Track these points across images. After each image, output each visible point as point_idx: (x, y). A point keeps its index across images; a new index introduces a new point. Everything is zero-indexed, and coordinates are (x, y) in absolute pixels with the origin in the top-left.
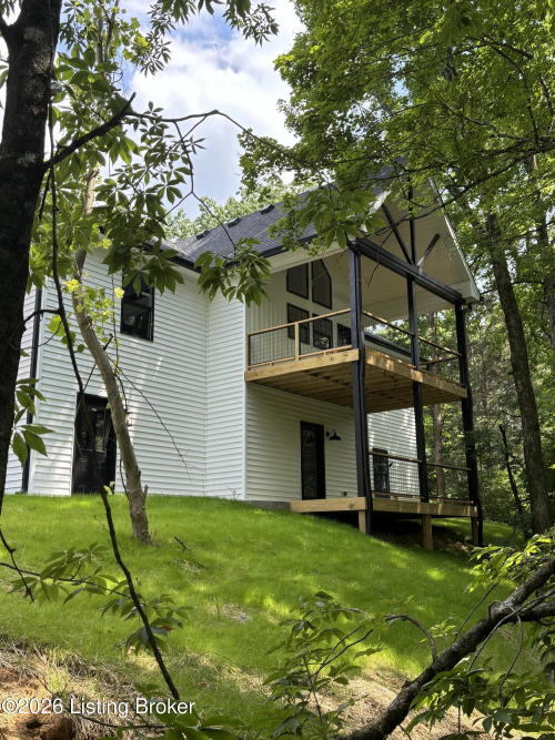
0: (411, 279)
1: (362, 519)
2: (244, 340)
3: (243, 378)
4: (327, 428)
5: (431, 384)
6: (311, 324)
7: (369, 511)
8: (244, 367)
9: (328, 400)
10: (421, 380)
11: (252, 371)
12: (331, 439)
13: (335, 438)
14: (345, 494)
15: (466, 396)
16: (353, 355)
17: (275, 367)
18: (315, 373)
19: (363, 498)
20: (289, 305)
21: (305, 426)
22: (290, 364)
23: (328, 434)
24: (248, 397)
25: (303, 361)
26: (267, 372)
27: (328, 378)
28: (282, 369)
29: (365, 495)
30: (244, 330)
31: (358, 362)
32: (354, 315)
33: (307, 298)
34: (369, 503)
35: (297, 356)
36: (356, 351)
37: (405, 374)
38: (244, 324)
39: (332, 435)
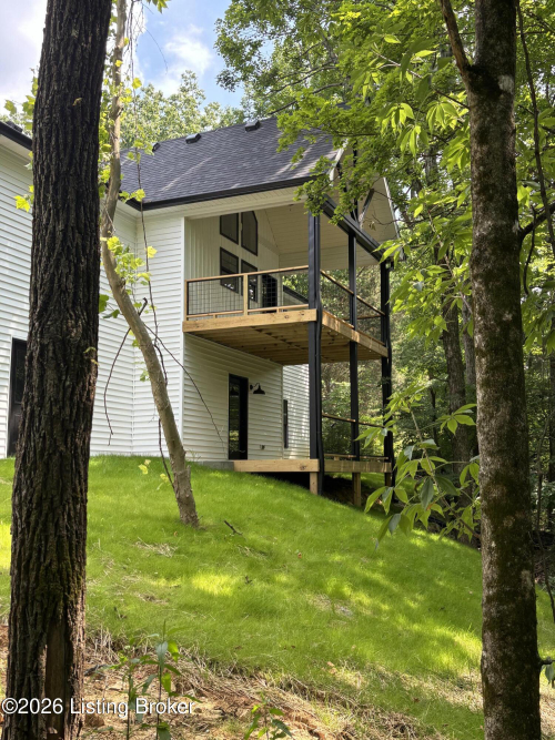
0: (352, 234)
1: (313, 481)
2: (182, 287)
3: (180, 328)
4: (251, 381)
5: (365, 344)
6: (259, 277)
7: (321, 473)
8: (182, 316)
9: (252, 353)
10: (358, 341)
11: (191, 321)
12: (255, 392)
13: (259, 391)
14: (263, 447)
15: (386, 355)
16: (311, 315)
17: (219, 319)
18: (259, 329)
19: (316, 460)
20: (222, 249)
21: (233, 378)
22: (237, 318)
23: (251, 387)
24: (186, 349)
25: (251, 316)
26: (210, 324)
27: (270, 334)
28: (228, 323)
29: (317, 457)
30: (182, 275)
31: (315, 322)
32: (312, 273)
33: (237, 242)
34: (322, 465)
35: (246, 310)
36: (314, 312)
37: (347, 335)
38: (182, 269)
39: (256, 388)
